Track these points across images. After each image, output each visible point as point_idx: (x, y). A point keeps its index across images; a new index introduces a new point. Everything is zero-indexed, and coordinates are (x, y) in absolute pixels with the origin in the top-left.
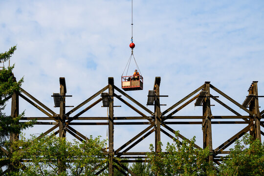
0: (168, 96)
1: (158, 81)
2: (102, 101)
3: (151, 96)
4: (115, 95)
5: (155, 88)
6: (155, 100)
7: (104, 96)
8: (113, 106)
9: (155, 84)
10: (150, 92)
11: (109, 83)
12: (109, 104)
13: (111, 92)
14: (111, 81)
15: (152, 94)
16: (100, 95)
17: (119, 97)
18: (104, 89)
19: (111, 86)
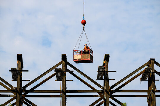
0: (116, 72)
1: (107, 57)
2: (56, 76)
3: (101, 71)
4: (68, 70)
5: (104, 64)
6: (104, 75)
7: (58, 71)
8: (66, 81)
9: (105, 61)
10: (99, 67)
11: (62, 59)
12: (62, 78)
13: (64, 67)
14: (64, 57)
15: (101, 70)
16: (54, 70)
17: (71, 72)
18: (58, 65)
19: (64, 62)
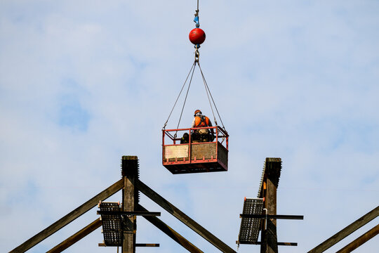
0: (301, 217)
1: (273, 170)
2: (100, 229)
3: (252, 216)
4: (140, 210)
5: (263, 193)
6: (262, 227)
7: (108, 213)
8: (135, 245)
9: (265, 180)
10: (247, 203)
11: (124, 173)
12: (123, 237)
13: (130, 200)
14: (130, 166)
15: (253, 211)
16: (97, 208)
17: (153, 218)
18: (109, 192)
19: (129, 183)
